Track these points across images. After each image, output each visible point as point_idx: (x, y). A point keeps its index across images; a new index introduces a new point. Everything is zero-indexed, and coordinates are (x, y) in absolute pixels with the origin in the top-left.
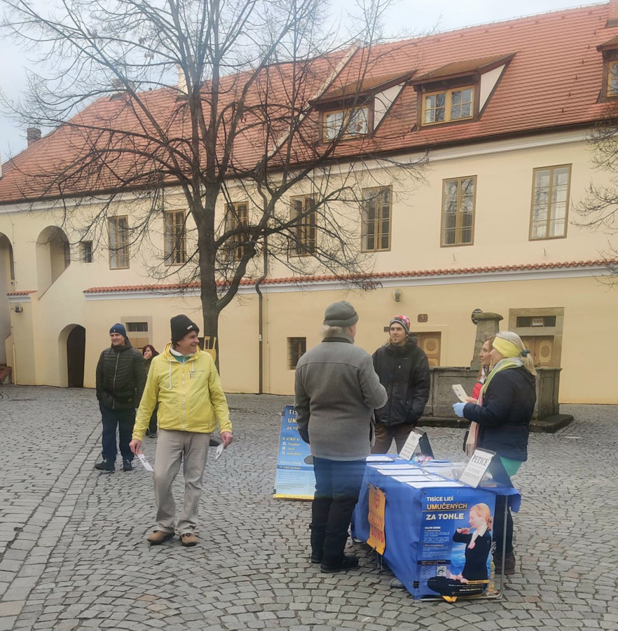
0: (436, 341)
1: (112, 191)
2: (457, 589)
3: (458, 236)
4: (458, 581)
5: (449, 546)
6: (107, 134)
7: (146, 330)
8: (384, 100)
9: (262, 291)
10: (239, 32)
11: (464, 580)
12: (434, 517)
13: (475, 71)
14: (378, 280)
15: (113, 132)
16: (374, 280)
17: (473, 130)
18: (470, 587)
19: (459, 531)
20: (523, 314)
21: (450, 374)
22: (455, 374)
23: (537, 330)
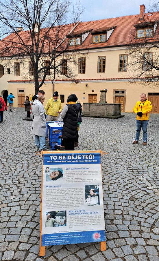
0: (96, 96)
1: (12, 57)
2: (60, 148)
3: (102, 71)
4: (60, 146)
5: (58, 139)
6: (11, 43)
7: (24, 92)
8: (84, 36)
9: (53, 83)
10: (44, 20)
11: (61, 146)
12: (54, 133)
13: (106, 30)
14: (79, 81)
15: (13, 42)
16: (78, 81)
17: (105, 45)
18: (63, 147)
19: (60, 136)
20: (117, 90)
21: (93, 105)
22: (94, 105)
23: (120, 94)
